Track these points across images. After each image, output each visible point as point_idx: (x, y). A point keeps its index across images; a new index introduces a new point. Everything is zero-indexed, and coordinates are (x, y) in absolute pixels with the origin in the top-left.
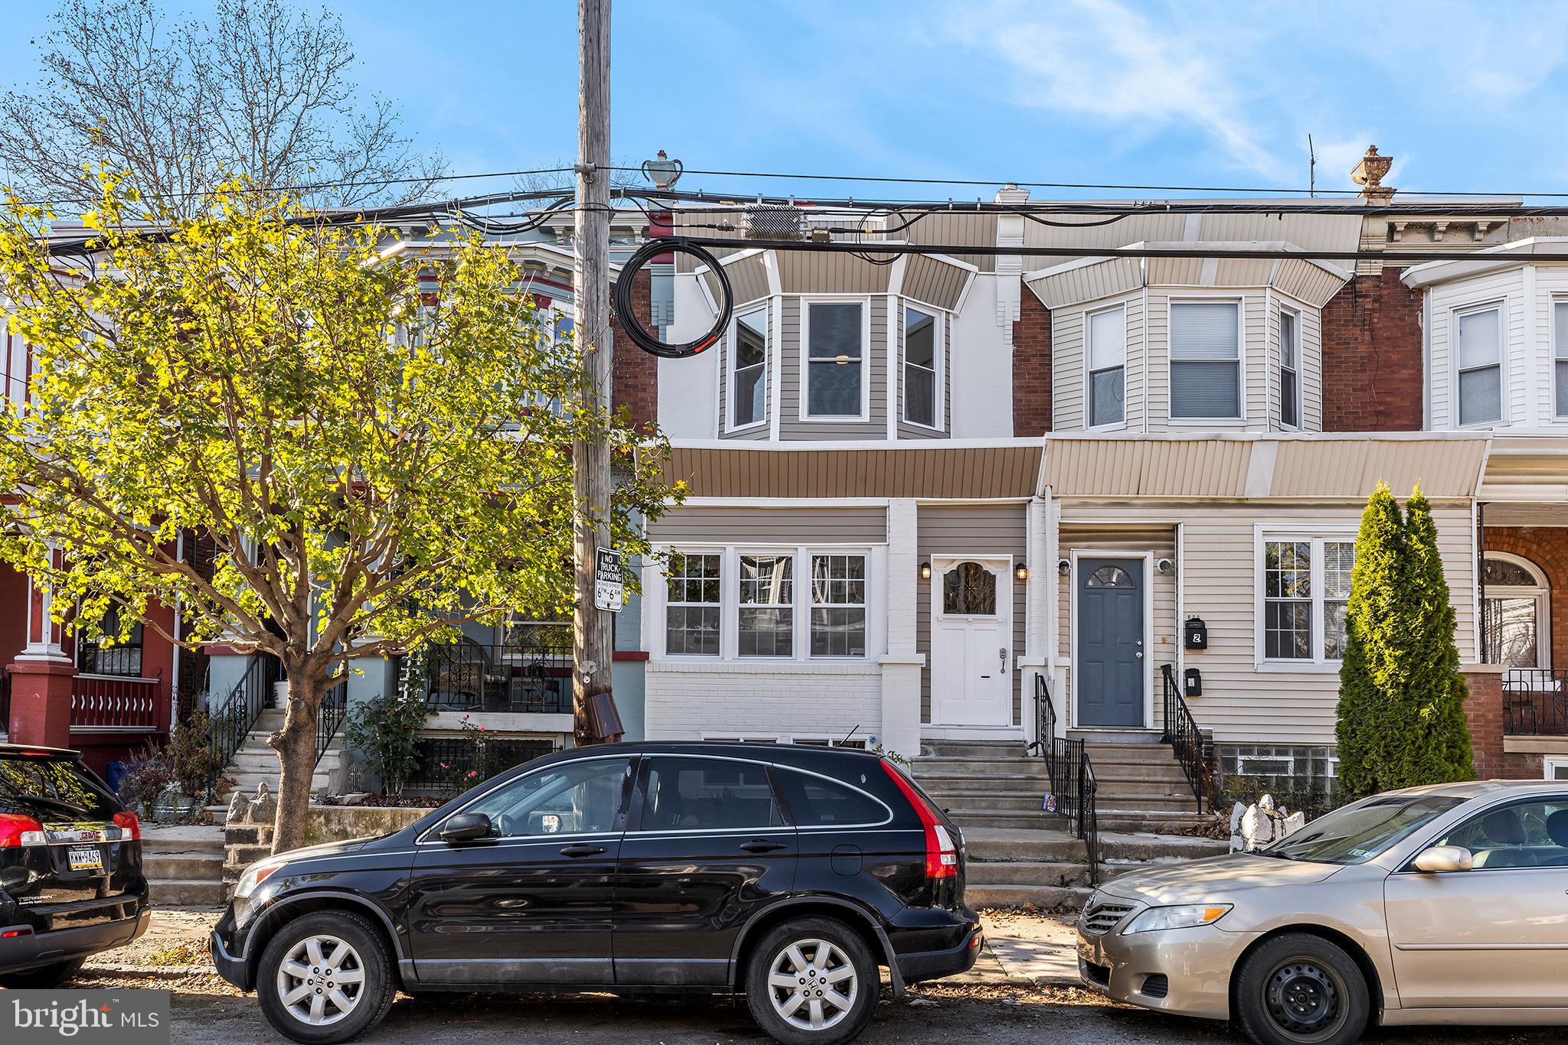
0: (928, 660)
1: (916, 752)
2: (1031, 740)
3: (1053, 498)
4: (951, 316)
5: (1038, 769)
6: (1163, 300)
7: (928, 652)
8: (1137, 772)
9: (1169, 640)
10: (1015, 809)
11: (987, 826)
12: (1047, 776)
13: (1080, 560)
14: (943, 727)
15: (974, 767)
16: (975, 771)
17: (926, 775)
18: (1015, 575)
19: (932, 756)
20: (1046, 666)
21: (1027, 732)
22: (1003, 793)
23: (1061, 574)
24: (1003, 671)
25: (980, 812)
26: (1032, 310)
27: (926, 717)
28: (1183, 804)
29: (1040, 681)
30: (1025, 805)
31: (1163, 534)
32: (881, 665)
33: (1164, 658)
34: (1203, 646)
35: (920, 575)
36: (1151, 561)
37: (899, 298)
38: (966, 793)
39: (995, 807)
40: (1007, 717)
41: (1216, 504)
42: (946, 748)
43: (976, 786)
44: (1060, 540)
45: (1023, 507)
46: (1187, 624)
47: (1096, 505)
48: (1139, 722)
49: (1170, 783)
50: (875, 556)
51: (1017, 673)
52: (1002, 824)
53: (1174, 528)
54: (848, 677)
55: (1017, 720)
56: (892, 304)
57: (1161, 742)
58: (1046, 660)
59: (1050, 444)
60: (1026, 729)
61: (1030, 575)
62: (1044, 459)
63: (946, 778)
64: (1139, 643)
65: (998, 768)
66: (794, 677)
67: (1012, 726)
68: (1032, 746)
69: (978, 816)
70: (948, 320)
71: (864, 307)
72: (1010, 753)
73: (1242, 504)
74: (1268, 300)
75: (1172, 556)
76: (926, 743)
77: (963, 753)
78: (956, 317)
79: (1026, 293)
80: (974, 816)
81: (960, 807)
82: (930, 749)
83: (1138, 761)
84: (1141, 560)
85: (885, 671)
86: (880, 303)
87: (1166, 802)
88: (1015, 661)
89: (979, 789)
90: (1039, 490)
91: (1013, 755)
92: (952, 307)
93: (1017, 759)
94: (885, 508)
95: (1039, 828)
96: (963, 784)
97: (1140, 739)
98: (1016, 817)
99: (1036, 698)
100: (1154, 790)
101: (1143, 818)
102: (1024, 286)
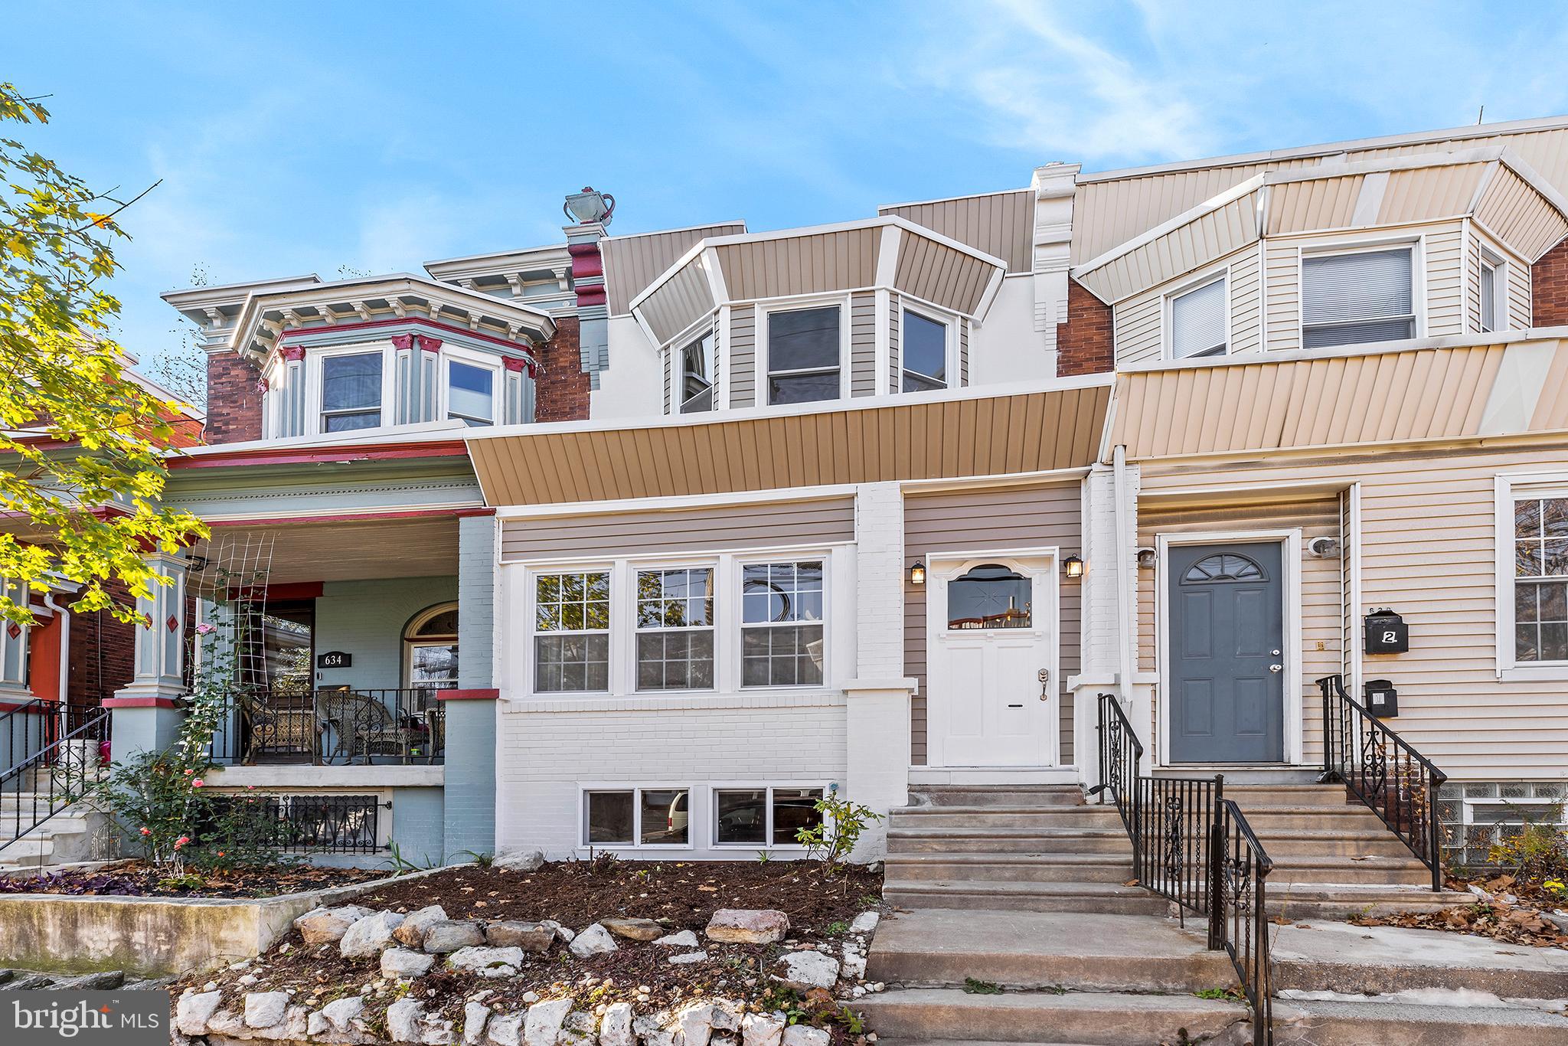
0: (923, 687)
1: (901, 801)
2: (1092, 781)
3: (1128, 463)
4: (970, 325)
5: (1107, 822)
6: (1292, 253)
7: (922, 676)
8: (1286, 824)
9: (1334, 645)
10: (1066, 880)
11: (1012, 908)
12: (1124, 831)
13: (1172, 549)
14: (948, 769)
15: (993, 821)
16: (995, 826)
17: (910, 833)
18: (1064, 574)
19: (928, 806)
20: (1117, 684)
21: (1085, 770)
22: (1044, 858)
23: (1141, 568)
24: (1044, 697)
25: (999, 887)
26: (1086, 309)
27: (919, 755)
28: (1394, 873)
29: (1109, 702)
30: (1083, 875)
31: (1319, 505)
32: (845, 692)
33: (1324, 669)
34: (1402, 646)
35: (909, 581)
36: (1296, 543)
37: (893, 294)
38: (976, 857)
39: (1027, 878)
40: (1051, 753)
41: (1420, 452)
42: (947, 795)
43: (996, 846)
44: (1139, 525)
45: (1075, 485)
46: (1368, 621)
47: (1203, 470)
48: (1277, 756)
49: (1356, 839)
50: (837, 559)
51: (1067, 700)
52: (1042, 906)
53: (1342, 494)
54: (795, 710)
55: (1067, 756)
56: (882, 301)
57: (1323, 782)
58: (1117, 677)
59: (1124, 379)
60: (1082, 769)
61: (1088, 569)
62: (1113, 406)
63: (944, 837)
64: (1276, 652)
65: (1035, 821)
66: (714, 713)
67: (1059, 766)
68: (1093, 791)
69: (995, 893)
70: (964, 327)
71: (843, 309)
72: (1055, 800)
73: (1470, 448)
74: (1465, 236)
75: (1336, 533)
76: (916, 791)
77: (976, 802)
78: (976, 326)
79: (1075, 289)
80: (988, 893)
81: (966, 878)
82: (924, 797)
83: (1286, 809)
84: (1278, 544)
85: (852, 701)
86: (864, 297)
87: (1358, 870)
88: (1063, 683)
89: (1001, 851)
90: (1104, 454)
91: (1061, 803)
92: (970, 309)
93: (1068, 808)
94: (852, 498)
95: (1112, 912)
96: (973, 845)
97: (1278, 778)
98: (1066, 895)
99: (1100, 728)
100: (1327, 851)
101: (1323, 897)
102: (1073, 284)
